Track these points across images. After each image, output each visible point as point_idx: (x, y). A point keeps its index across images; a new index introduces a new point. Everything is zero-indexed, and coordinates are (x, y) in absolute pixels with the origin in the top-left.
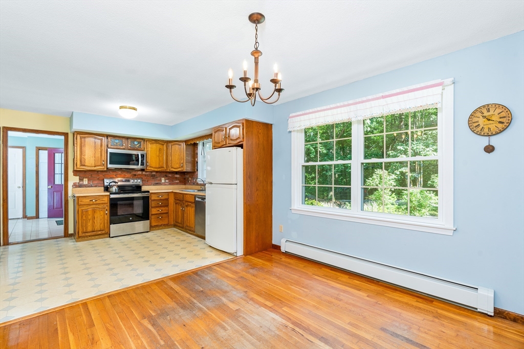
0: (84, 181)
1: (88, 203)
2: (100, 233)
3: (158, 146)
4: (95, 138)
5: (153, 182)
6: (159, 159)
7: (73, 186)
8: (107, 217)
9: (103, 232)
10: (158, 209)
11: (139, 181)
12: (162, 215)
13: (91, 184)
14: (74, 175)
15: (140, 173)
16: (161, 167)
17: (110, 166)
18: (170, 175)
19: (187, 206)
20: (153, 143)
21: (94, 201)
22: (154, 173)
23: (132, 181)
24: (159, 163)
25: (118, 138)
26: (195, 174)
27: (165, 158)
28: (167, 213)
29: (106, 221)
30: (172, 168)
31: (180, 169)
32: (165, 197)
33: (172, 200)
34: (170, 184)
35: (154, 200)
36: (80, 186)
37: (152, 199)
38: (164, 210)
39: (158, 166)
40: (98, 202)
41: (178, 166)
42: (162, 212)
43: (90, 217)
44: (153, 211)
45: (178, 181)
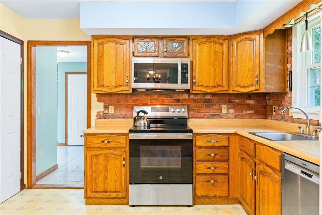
0: (110, 109)
1: (98, 145)
2: (114, 195)
3: (213, 47)
4: (117, 43)
5: (208, 112)
6: (215, 70)
7: (96, 116)
8: (125, 172)
9: (119, 195)
10: (208, 164)
11: (183, 110)
12: (216, 177)
13: (119, 113)
14: (98, 101)
15: (186, 96)
16: (218, 86)
17: (134, 85)
18: (237, 101)
19: (263, 173)
20: (203, 43)
21: (106, 142)
22: (209, 97)
23: (173, 110)
24: (215, 79)
25: (148, 40)
26: (287, 98)
27: (225, 68)
28: (227, 174)
29: (123, 178)
30: (238, 86)
31: (253, 88)
32: (222, 142)
33: (235, 150)
34: (237, 117)
35: (202, 147)
36: (105, 117)
37: (198, 144)
38: (221, 167)
39: (212, 84)
40: (112, 145)
41: (249, 82)
42: (217, 171)
43: (101, 168)
44: (200, 168)
45: (252, 112)
